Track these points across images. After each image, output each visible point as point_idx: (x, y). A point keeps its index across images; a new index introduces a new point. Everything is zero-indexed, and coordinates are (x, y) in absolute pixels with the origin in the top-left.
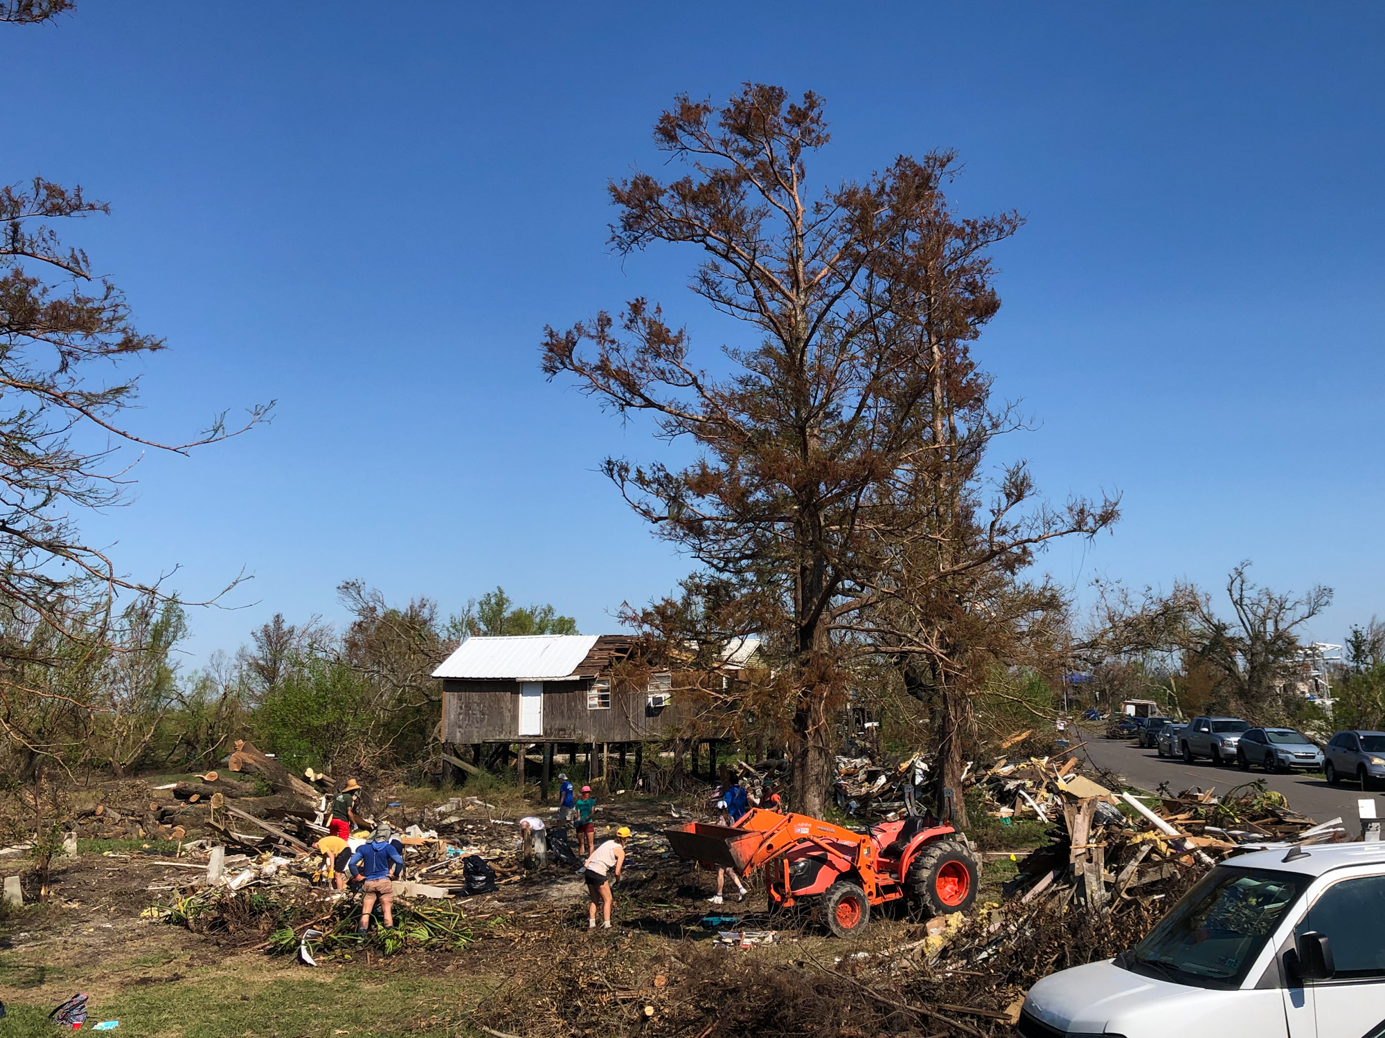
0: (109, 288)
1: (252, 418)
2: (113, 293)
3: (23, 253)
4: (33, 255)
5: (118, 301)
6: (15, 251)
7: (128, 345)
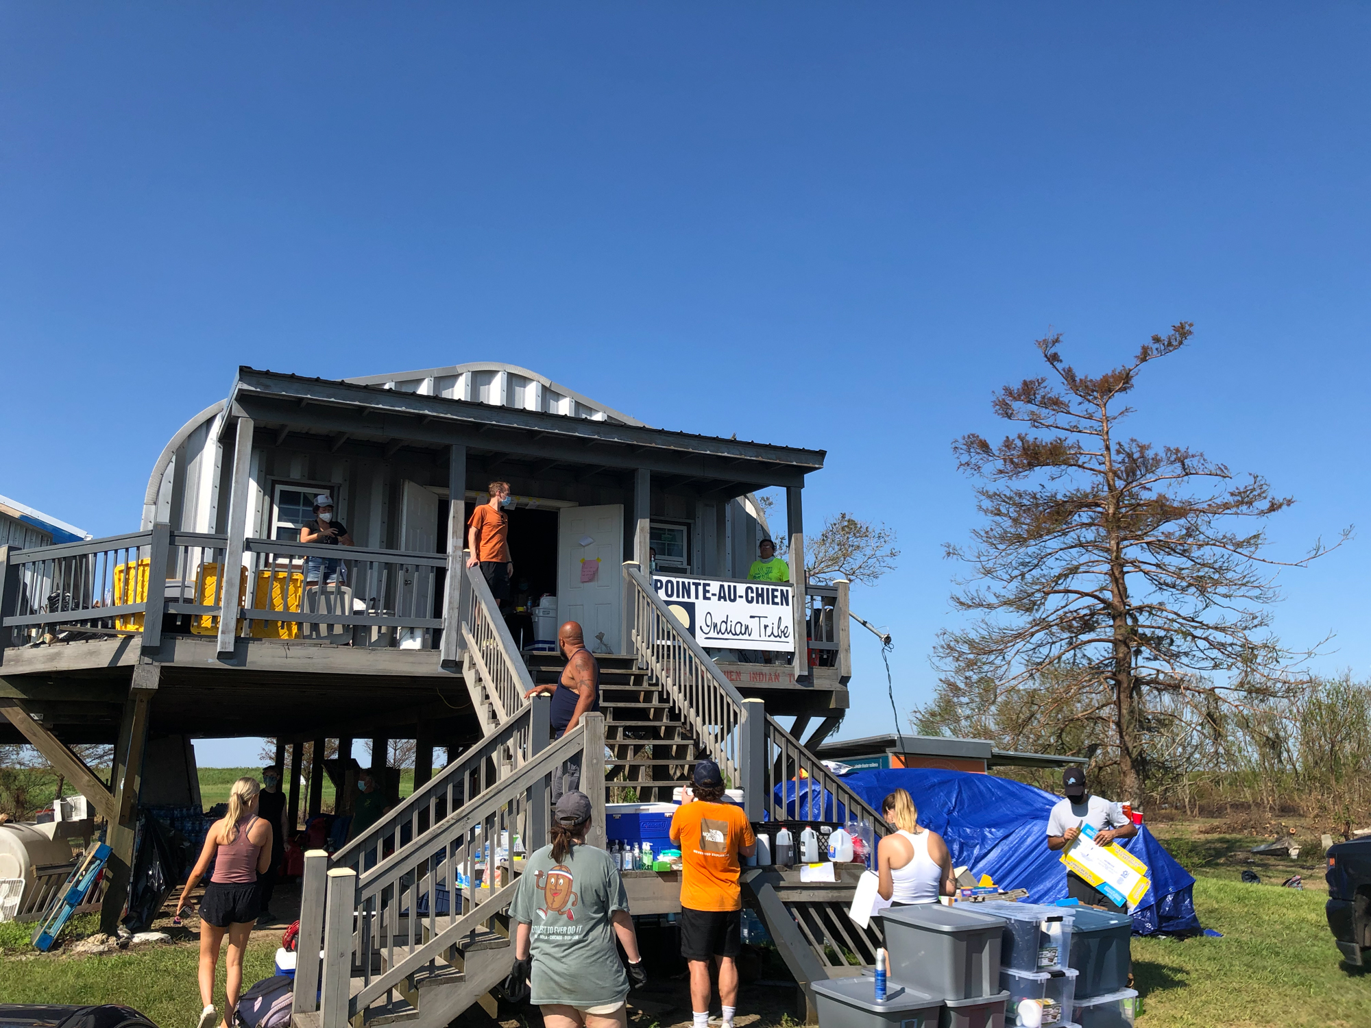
0: (1256, 477)
1: (1342, 538)
2: (1258, 479)
3: (1191, 474)
4: (1197, 474)
5: (1262, 483)
6: (1187, 474)
7: (1274, 507)
